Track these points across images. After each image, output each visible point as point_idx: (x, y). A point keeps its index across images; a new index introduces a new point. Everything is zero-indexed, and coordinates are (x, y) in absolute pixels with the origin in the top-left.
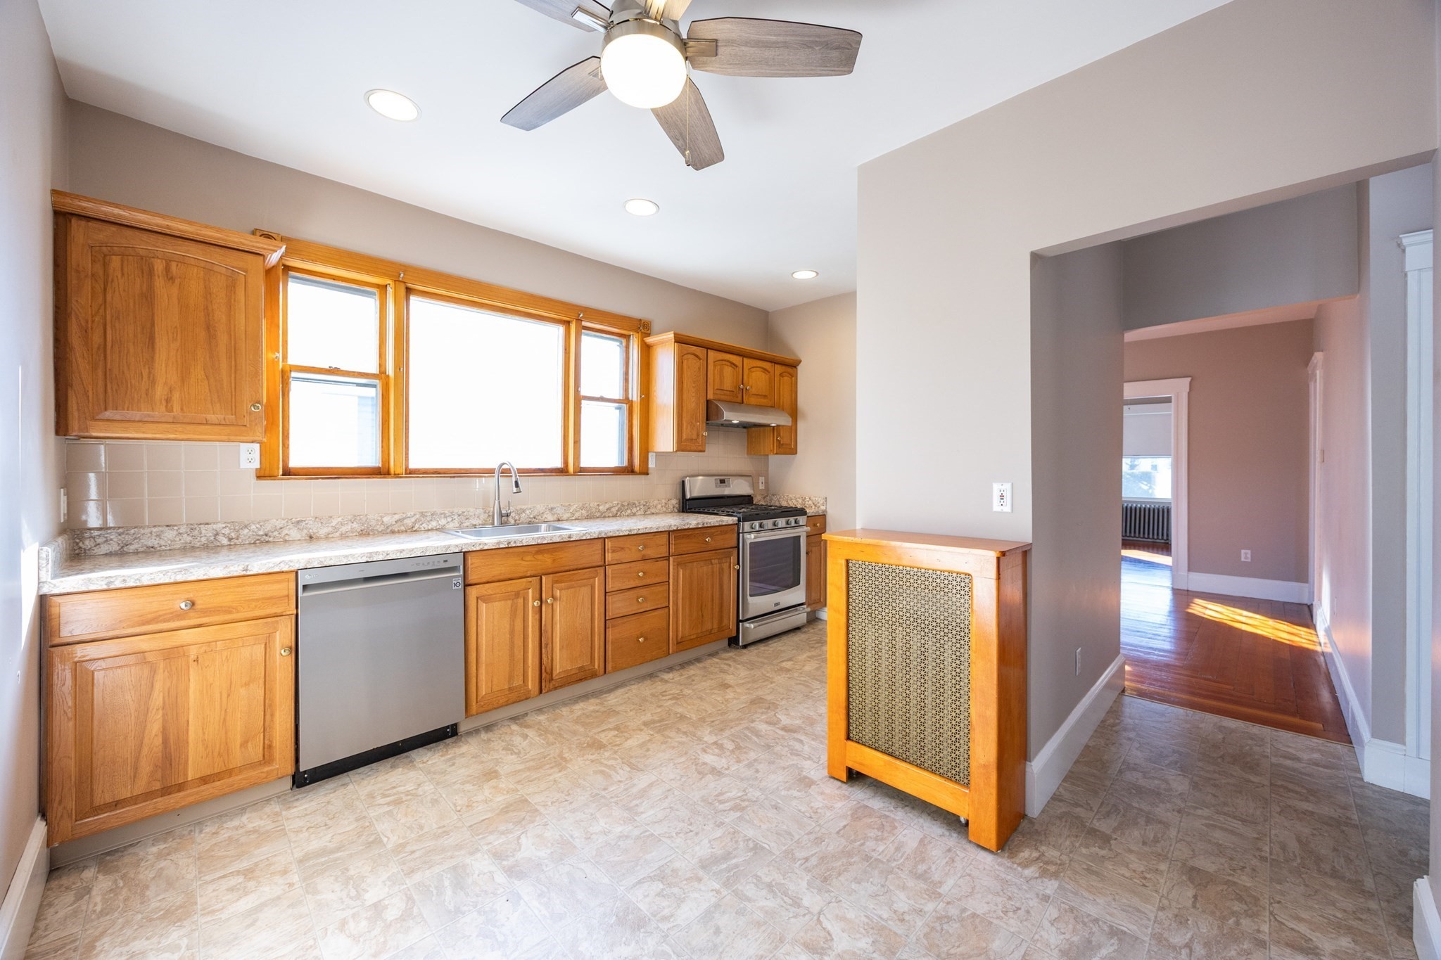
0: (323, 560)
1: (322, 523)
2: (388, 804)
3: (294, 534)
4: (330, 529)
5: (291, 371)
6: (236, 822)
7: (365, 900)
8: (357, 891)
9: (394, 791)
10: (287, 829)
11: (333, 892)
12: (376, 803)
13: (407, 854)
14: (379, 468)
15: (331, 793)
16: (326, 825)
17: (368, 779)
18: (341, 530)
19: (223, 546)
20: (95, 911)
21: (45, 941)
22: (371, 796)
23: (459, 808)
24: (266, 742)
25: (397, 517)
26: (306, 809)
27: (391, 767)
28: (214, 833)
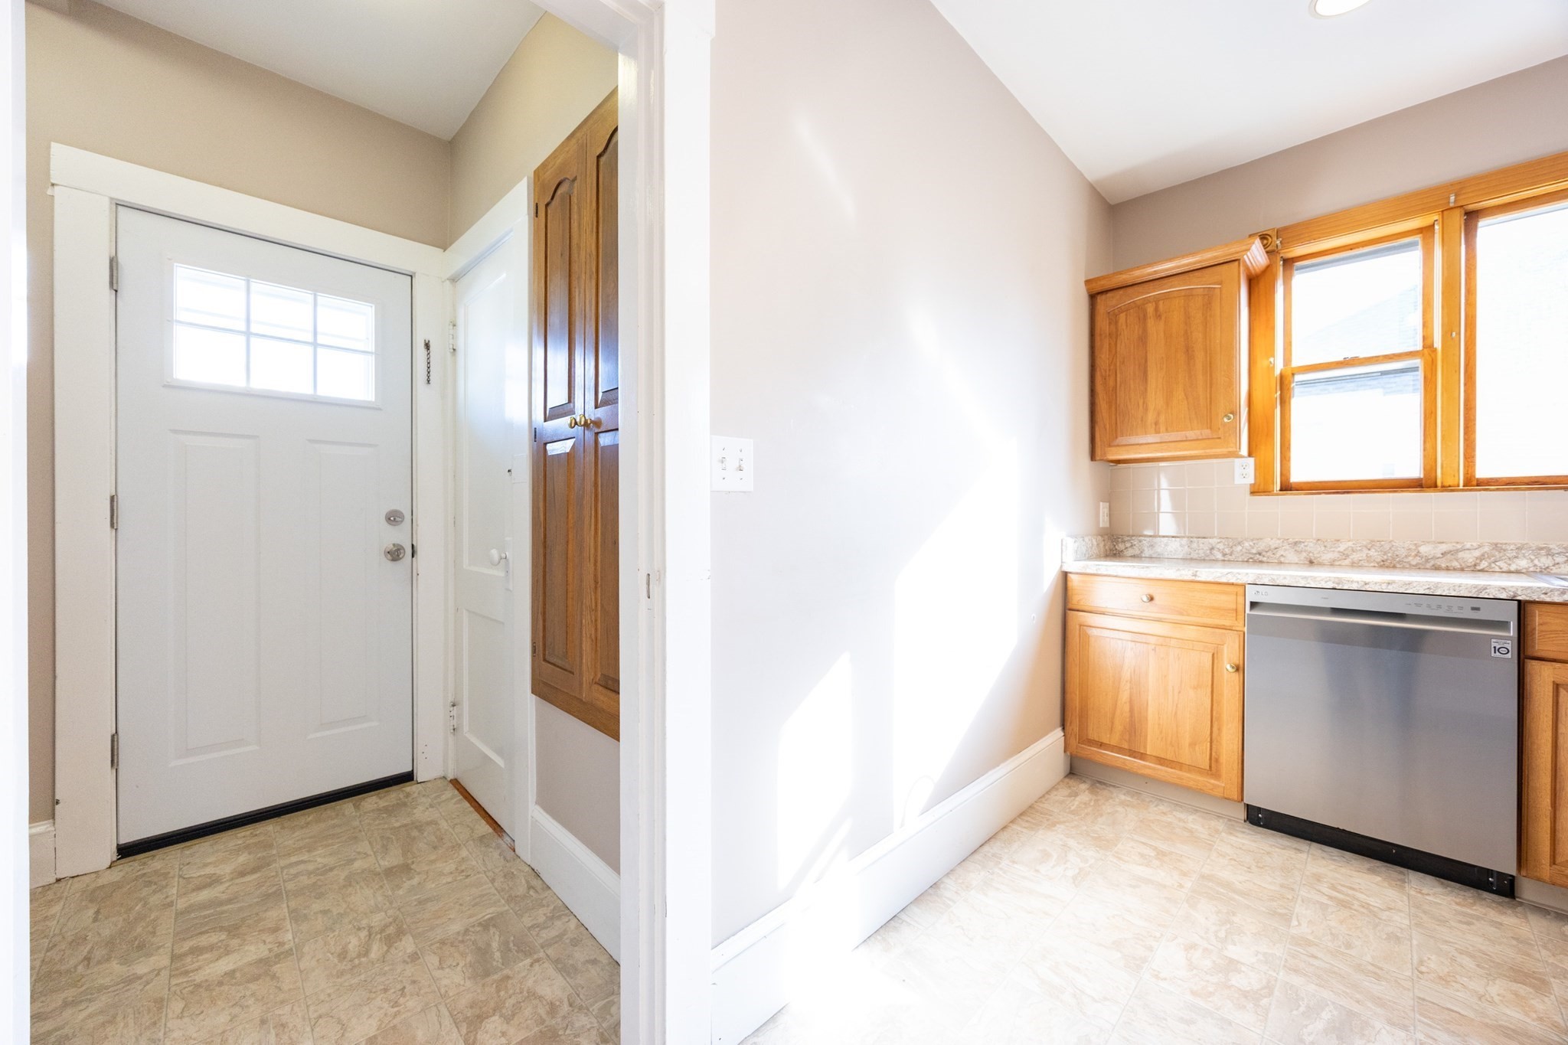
0: (1275, 577)
1: (1325, 546)
2: (1331, 898)
3: (1291, 556)
4: (1336, 555)
5: (1293, 374)
6: (1183, 816)
7: (1226, 949)
8: (1226, 936)
9: (1351, 892)
10: (1215, 846)
11: (1206, 918)
12: (1317, 888)
13: (1305, 953)
14: (1420, 480)
15: (1277, 847)
16: (1249, 868)
17: (1330, 862)
18: (1351, 557)
19: (1216, 560)
20: (1070, 808)
21: (1042, 805)
22: (1318, 878)
23: (1423, 969)
24: (1214, 754)
25: (1444, 548)
26: (1243, 844)
27: (1369, 870)
28: (1163, 813)
